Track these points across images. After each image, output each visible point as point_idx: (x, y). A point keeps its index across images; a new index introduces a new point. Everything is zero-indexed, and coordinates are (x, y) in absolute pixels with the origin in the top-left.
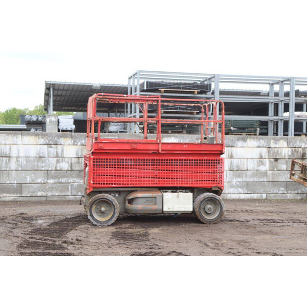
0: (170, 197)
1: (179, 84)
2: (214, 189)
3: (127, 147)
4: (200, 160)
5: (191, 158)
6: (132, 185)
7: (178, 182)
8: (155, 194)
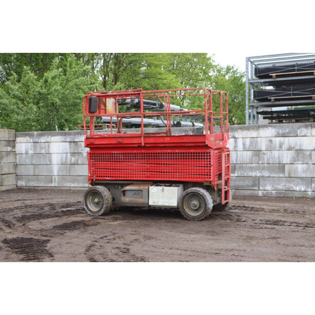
0: (156, 191)
1: (294, 66)
2: (205, 184)
3: (114, 141)
4: (186, 153)
5: (177, 151)
6: (123, 179)
7: (165, 176)
8: (141, 188)
